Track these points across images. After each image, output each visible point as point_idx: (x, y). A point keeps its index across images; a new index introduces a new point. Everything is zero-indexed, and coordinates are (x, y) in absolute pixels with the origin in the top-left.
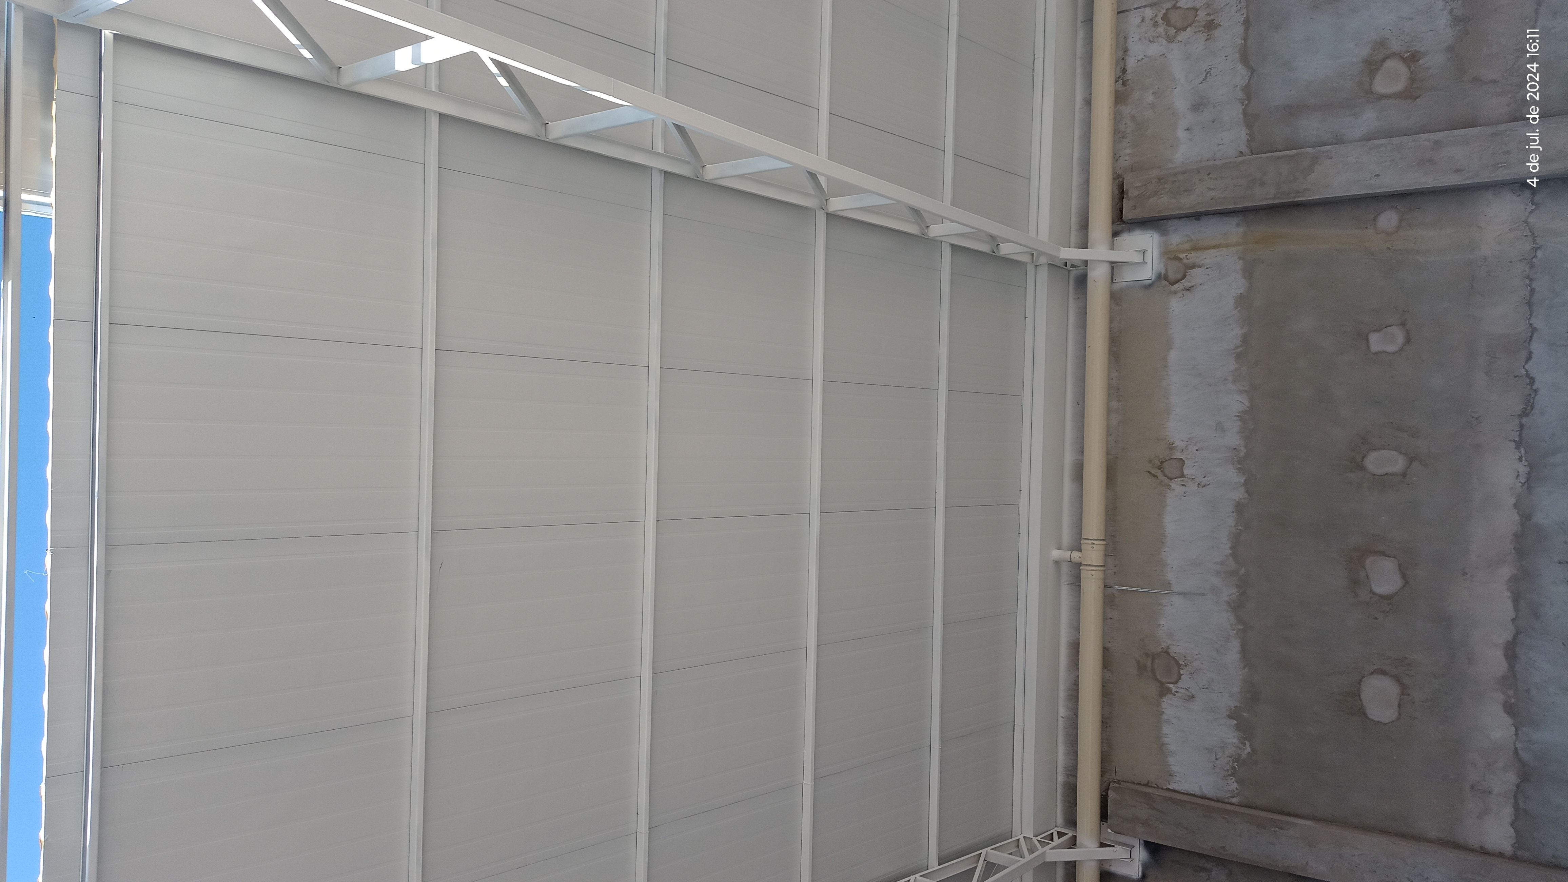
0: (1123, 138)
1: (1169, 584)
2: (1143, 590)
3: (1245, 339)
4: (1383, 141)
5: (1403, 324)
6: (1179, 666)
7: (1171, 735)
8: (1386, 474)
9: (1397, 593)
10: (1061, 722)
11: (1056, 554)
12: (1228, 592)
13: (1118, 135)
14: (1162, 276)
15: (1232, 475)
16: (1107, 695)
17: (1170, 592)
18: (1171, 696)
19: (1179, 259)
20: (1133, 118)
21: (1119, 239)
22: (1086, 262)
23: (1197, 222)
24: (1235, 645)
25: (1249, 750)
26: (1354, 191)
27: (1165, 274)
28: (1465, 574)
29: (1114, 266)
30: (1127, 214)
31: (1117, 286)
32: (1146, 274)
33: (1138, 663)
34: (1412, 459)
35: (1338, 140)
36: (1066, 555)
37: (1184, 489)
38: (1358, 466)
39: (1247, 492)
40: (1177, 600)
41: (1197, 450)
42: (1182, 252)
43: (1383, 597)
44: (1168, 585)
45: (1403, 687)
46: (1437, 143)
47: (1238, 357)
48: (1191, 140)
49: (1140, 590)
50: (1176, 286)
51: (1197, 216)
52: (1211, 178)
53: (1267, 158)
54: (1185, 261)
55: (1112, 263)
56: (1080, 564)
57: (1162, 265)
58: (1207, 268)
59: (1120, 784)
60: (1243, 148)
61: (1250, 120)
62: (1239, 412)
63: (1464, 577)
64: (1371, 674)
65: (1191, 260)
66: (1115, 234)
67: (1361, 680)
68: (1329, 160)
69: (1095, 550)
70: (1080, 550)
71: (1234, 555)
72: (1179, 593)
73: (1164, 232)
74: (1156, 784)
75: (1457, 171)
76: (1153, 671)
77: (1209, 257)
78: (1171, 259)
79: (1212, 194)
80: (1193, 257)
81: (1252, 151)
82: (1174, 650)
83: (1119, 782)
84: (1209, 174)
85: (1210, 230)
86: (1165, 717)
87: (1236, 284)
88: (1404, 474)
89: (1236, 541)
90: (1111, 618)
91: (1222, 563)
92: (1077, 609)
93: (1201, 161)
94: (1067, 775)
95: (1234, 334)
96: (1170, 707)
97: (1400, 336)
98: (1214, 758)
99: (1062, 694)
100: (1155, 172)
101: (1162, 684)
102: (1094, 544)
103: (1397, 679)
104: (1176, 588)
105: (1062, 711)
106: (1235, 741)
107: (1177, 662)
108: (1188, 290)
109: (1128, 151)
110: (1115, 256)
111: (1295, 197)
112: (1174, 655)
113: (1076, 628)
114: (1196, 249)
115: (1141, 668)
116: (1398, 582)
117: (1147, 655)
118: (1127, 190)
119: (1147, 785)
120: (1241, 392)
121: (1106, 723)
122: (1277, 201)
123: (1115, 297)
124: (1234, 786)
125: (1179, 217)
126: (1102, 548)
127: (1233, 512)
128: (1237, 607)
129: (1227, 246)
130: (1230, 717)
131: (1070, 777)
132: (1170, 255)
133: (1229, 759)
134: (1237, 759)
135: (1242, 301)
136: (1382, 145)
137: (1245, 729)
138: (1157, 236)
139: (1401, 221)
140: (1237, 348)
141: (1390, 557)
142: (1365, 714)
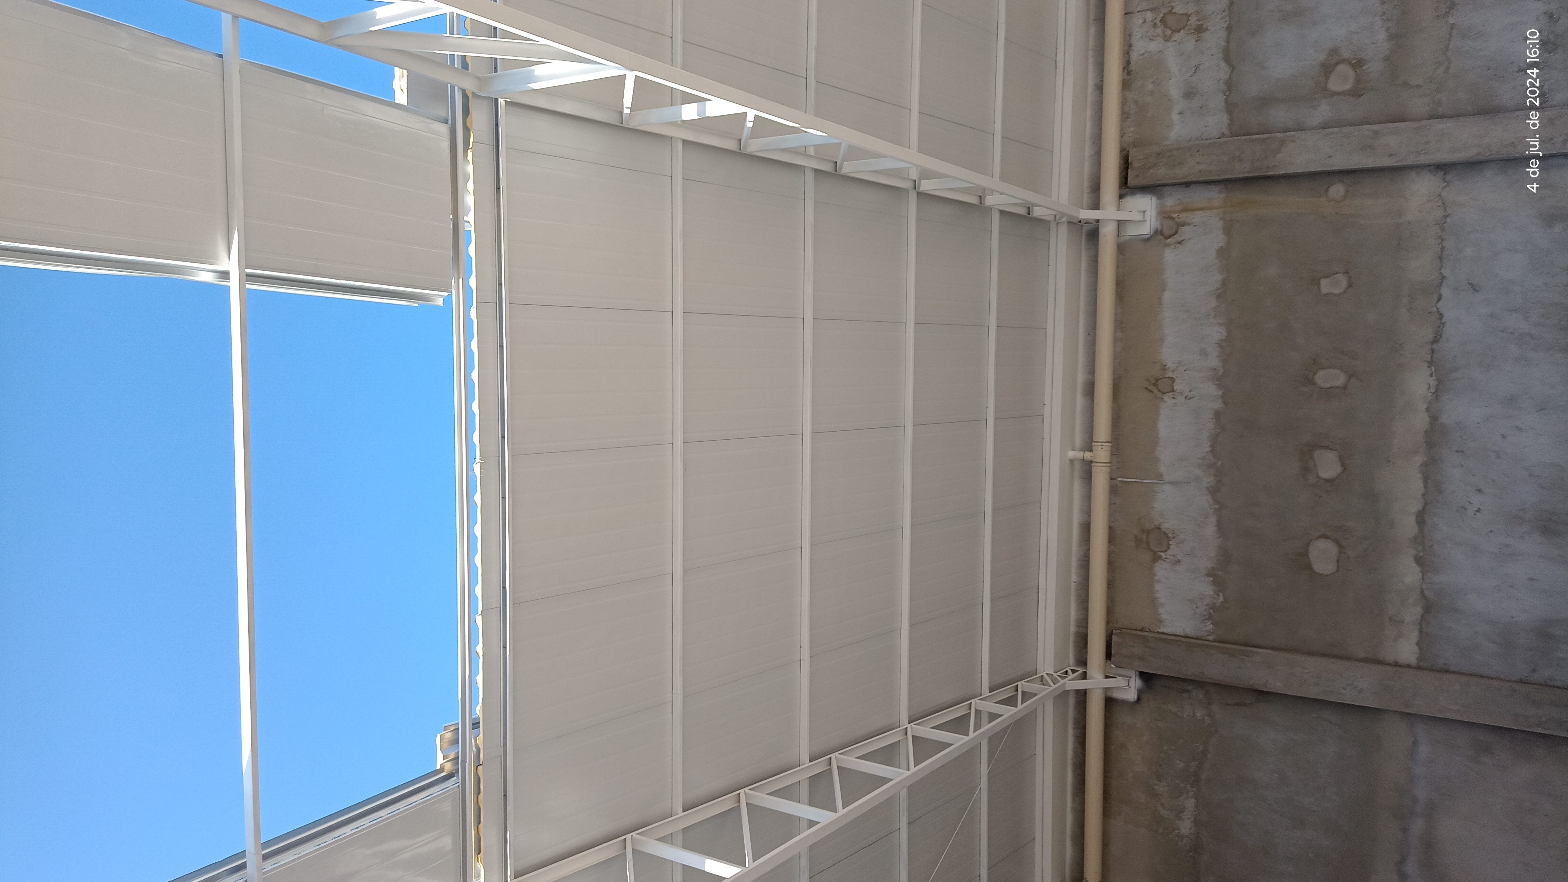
0: (1128, 118)
1: (1162, 475)
2: (1141, 481)
3: (1224, 283)
4: (1335, 130)
5: (1347, 272)
6: (1169, 539)
7: (1161, 592)
8: (1331, 387)
9: (1337, 477)
10: (1073, 585)
11: (1071, 454)
12: (1208, 480)
13: (1125, 115)
14: (1158, 232)
15: (1211, 389)
16: (1112, 565)
17: (1162, 482)
18: (1162, 561)
19: (1172, 218)
20: (1136, 102)
21: (1124, 201)
22: (1098, 221)
23: (1187, 188)
24: (1213, 520)
25: (1222, 599)
26: (1313, 168)
27: (1160, 230)
28: (1389, 461)
29: (1120, 223)
30: (1131, 181)
31: (1122, 239)
32: (1145, 230)
33: (1136, 538)
34: (1350, 376)
35: (1300, 128)
36: (1080, 455)
37: (1174, 401)
38: (1311, 382)
39: (1224, 402)
40: (1167, 488)
41: (1185, 371)
42: (1175, 212)
43: (1327, 481)
44: (1160, 476)
45: (1341, 548)
46: (1376, 133)
47: (1219, 297)
48: (1182, 122)
49: (1138, 481)
50: (1170, 240)
51: (1187, 184)
52: (1200, 154)
53: (1245, 140)
54: (1177, 220)
55: (1119, 221)
56: (1091, 462)
57: (1158, 223)
58: (1195, 226)
59: (1121, 630)
60: (1225, 130)
61: (1230, 107)
62: (1219, 340)
63: (1388, 464)
64: (1317, 538)
65: (1181, 220)
66: (1121, 197)
67: (1309, 543)
68: (1294, 143)
69: (1104, 450)
70: (1091, 451)
71: (1213, 452)
72: (1170, 483)
73: (1160, 196)
74: (1149, 629)
75: (1391, 155)
76: (1148, 543)
77: (1197, 217)
78: (1165, 218)
79: (1201, 167)
80: (1184, 216)
81: (1231, 133)
82: (1165, 526)
83: (1119, 629)
84: (1198, 151)
85: (1198, 196)
86: (1157, 578)
87: (1217, 239)
88: (1345, 387)
89: (1214, 441)
90: (1114, 504)
91: (1204, 458)
92: (1088, 497)
93: (1190, 140)
94: (1079, 627)
95: (1215, 279)
96: (1161, 570)
97: (1343, 281)
98: (1195, 607)
99: (1074, 564)
100: (1155, 148)
101: (1155, 553)
102: (1102, 445)
103: (1337, 542)
104: (1167, 478)
105: (1074, 577)
106: (1211, 593)
107: (1166, 535)
108: (1179, 243)
109: (1132, 129)
110: (1122, 216)
111: (1266, 172)
112: (1164, 530)
113: (1088, 512)
114: (1185, 210)
115: (1138, 540)
116: (1339, 469)
117: (1143, 531)
118: (1132, 162)
119: (1141, 630)
120: (1221, 325)
121: (1110, 585)
122: (1251, 175)
123: (1121, 248)
124: (1210, 627)
125: (1173, 185)
126: (1109, 448)
127: (1212, 418)
128: (1214, 491)
129: (1211, 208)
130: (1208, 575)
131: (1081, 628)
132: (1165, 215)
133: (1207, 607)
134: (1213, 607)
135: (1222, 253)
136: (1333, 133)
137: (1219, 583)
138: (1154, 199)
139: (1347, 192)
140: (1217, 290)
141: (1333, 450)
142: (1312, 568)
